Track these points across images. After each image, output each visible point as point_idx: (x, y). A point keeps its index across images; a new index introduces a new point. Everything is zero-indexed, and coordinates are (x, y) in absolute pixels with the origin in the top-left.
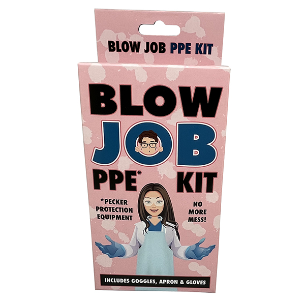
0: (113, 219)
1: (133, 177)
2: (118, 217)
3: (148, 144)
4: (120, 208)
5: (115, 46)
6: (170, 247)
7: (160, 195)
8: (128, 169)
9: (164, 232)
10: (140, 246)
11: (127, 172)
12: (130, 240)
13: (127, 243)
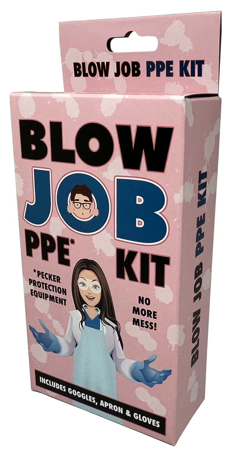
0: (46, 299)
1: (66, 246)
2: (52, 298)
3: (81, 204)
4: (53, 286)
5: (81, 69)
6: (111, 356)
7: (96, 278)
8: (60, 235)
9: (103, 332)
10: (76, 345)
11: (59, 238)
12: (65, 332)
13: (61, 336)
